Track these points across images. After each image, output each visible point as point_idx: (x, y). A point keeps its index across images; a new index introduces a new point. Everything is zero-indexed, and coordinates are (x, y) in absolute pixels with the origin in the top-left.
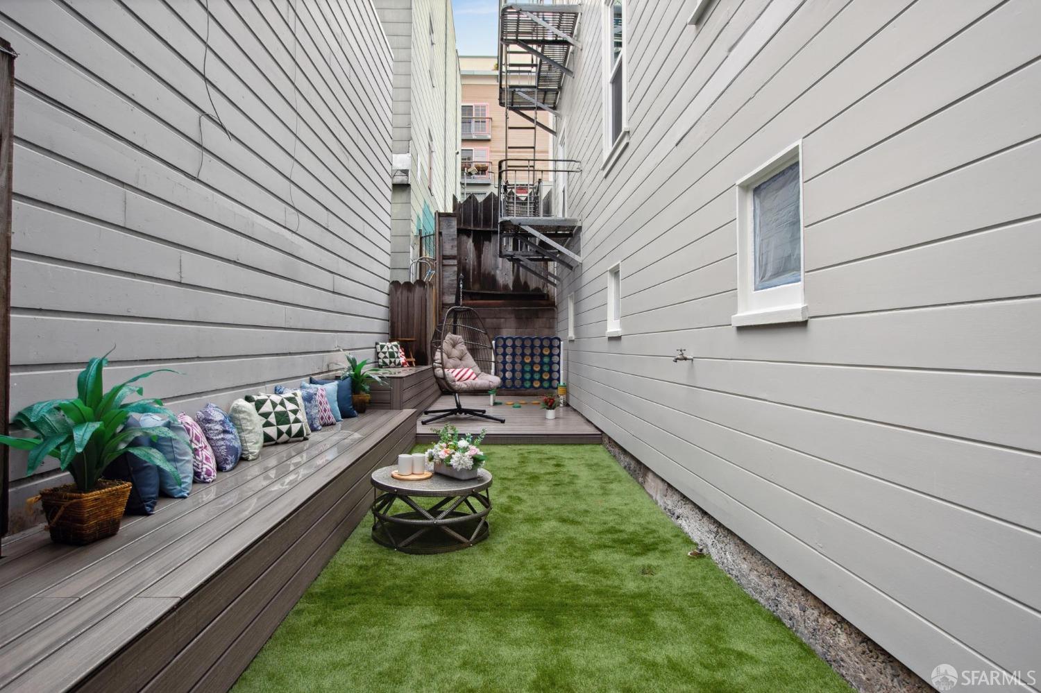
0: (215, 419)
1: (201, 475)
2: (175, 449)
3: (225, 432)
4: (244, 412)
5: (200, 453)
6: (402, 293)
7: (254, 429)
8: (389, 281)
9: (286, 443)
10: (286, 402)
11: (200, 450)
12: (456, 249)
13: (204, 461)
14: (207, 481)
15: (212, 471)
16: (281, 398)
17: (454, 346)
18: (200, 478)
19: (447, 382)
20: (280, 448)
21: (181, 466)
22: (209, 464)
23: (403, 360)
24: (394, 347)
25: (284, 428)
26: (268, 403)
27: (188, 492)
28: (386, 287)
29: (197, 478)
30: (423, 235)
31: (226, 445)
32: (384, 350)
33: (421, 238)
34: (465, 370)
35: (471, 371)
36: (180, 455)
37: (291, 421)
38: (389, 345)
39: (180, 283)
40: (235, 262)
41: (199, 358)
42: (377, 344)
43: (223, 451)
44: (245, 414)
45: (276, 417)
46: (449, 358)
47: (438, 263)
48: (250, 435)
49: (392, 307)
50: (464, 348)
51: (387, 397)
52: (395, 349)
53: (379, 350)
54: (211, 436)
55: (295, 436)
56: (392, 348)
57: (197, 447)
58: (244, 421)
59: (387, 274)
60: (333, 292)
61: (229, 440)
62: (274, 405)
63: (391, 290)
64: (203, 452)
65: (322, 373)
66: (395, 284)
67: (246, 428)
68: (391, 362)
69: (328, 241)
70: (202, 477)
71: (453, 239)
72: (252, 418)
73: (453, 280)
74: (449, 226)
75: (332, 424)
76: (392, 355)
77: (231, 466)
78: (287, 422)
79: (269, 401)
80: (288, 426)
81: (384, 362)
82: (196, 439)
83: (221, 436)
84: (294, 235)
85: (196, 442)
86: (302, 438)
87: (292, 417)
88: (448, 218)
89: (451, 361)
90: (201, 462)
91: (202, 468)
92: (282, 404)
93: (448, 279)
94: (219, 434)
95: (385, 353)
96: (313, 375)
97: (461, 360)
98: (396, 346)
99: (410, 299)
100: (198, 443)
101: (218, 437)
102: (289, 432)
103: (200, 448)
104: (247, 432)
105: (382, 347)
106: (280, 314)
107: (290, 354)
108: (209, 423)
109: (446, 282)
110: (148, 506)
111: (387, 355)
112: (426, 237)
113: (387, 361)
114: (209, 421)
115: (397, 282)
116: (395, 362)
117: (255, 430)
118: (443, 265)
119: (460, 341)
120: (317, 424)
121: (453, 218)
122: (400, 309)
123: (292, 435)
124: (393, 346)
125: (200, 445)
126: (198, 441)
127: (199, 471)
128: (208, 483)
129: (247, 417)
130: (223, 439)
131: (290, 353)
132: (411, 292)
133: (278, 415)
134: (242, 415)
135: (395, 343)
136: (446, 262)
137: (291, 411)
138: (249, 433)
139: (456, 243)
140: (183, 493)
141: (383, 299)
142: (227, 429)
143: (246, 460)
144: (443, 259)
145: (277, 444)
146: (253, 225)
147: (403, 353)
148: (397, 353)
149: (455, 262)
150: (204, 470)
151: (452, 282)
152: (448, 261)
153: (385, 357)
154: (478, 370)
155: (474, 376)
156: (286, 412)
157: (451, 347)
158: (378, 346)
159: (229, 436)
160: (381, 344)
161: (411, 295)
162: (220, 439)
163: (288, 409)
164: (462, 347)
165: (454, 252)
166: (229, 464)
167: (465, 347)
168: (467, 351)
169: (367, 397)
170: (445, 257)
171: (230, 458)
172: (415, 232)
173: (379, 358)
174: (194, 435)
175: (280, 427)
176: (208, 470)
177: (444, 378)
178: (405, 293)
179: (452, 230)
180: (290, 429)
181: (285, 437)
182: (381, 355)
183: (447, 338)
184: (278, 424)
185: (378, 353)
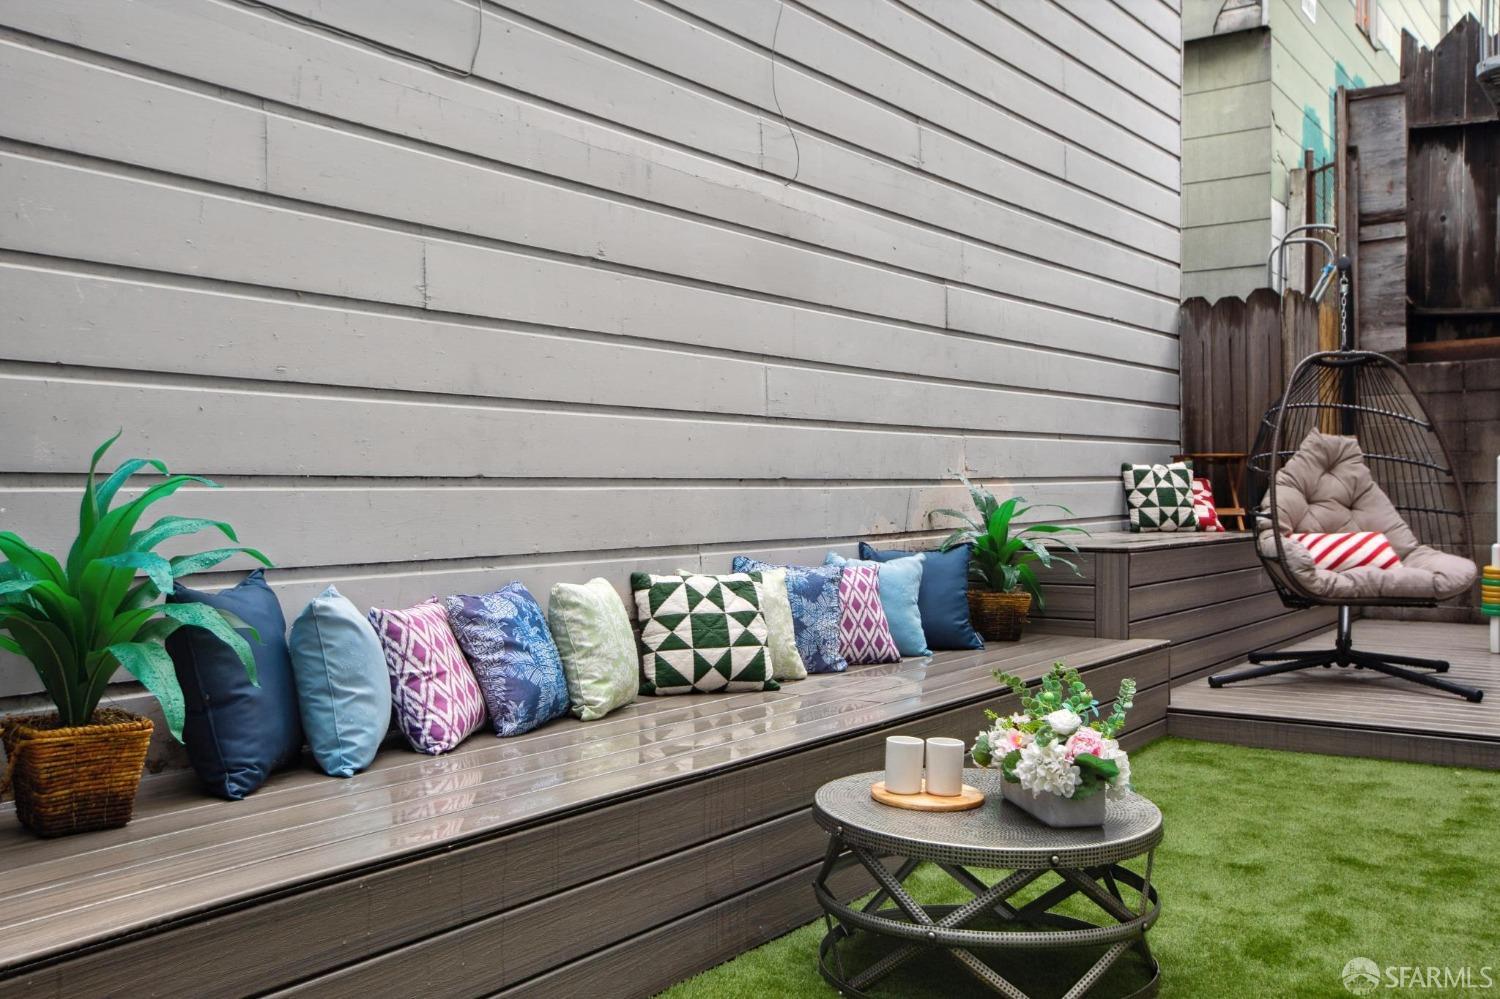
0: (489, 616)
1: (420, 735)
2: (328, 667)
3: (509, 646)
4: (575, 605)
5: (423, 686)
6: (1213, 330)
7: (597, 647)
8: (1178, 300)
9: (721, 691)
10: (725, 591)
11: (424, 678)
12: (1404, 189)
13: (431, 705)
14: (431, 749)
15: (447, 730)
16: (715, 583)
17: (1329, 467)
18: (419, 742)
19: (1286, 570)
20: (705, 704)
21: (345, 706)
22: (441, 712)
23: (1202, 511)
24: (1174, 476)
25: (713, 655)
26: (680, 594)
27: (357, 765)
28: (1168, 315)
29: (400, 740)
30: (1316, 166)
31: (508, 677)
32: (1145, 484)
33: (1311, 175)
34: (1361, 536)
35: (1380, 539)
36: (343, 682)
37: (733, 640)
38: (1161, 470)
39: (424, 309)
40: (593, 260)
41: (481, 478)
42: (1125, 467)
43: (499, 689)
44: (578, 610)
45: (694, 628)
46: (1310, 501)
47: (1344, 239)
48: (590, 659)
49: (1186, 371)
50: (1362, 471)
51: (1087, 603)
52: (1178, 482)
53: (1130, 484)
54: (476, 653)
55: (738, 678)
56: (1168, 478)
57: (415, 671)
58: (575, 627)
59: (1172, 282)
60: (948, 330)
61: (518, 667)
62: (694, 598)
63: (1182, 325)
64: (432, 685)
65: (906, 534)
66: (1195, 306)
67: (578, 643)
68: (1163, 517)
69: (922, 197)
70: (422, 740)
71: (1393, 163)
72: (596, 621)
73: (1392, 284)
74: (1381, 127)
75: (889, 660)
76: (1167, 498)
77: (515, 725)
78: (722, 640)
79: (682, 588)
80: (724, 650)
81: (1143, 517)
82: (414, 653)
83: (500, 655)
84: (792, 187)
85: (414, 660)
86: (760, 685)
87: (735, 630)
88: (1377, 103)
89: (1318, 511)
90: (423, 705)
91: (424, 720)
92: (715, 596)
93: (1378, 282)
94: (495, 649)
95: (1146, 492)
96: (873, 536)
97: (1351, 508)
98: (1182, 474)
99: (1235, 342)
100: (419, 664)
101: (490, 657)
102: (724, 666)
103: (424, 674)
104: (581, 654)
105: (1140, 476)
106: (748, 384)
107: (786, 481)
108: (475, 623)
109: (1373, 289)
110: (233, 780)
111: (1154, 497)
112: (1324, 169)
113: (1153, 513)
114: (473, 619)
115: (1201, 300)
116: (1175, 518)
117: (603, 650)
118: (1363, 243)
119: (1348, 453)
120: (832, 655)
121: (1394, 101)
122: (1208, 373)
123: (734, 674)
124: (1170, 472)
125: (426, 669)
126: (422, 659)
127: (419, 725)
128: (433, 754)
129: (580, 617)
130: (502, 662)
131: (784, 479)
132: (1238, 325)
133: (699, 622)
134: (569, 614)
135: (1181, 465)
136: (1372, 232)
137: (735, 615)
138: (585, 656)
139: (1403, 172)
140: (341, 768)
141: (1160, 350)
142: (517, 640)
143: (577, 717)
144: (1362, 224)
145: (696, 692)
146: (649, 170)
147: (1208, 494)
148: (1184, 491)
149: (1402, 229)
150: (428, 724)
151: (1390, 290)
152: (1377, 228)
153: (1148, 504)
154: (1406, 538)
155: (1388, 554)
156: (722, 617)
157: (1320, 471)
158: (1129, 474)
159: (517, 657)
160: (1136, 467)
161: (1239, 334)
162: (494, 661)
163: (729, 609)
164: (1356, 470)
165: (1399, 200)
166: (511, 721)
167: (1367, 470)
168: (1370, 482)
169: (1023, 599)
170: (1366, 220)
171: (517, 708)
172: (1296, 160)
173: (1131, 506)
174: (412, 645)
175: (703, 652)
176: (435, 725)
177: (1280, 558)
178: (1223, 328)
179: (1390, 136)
180: (727, 658)
181: (714, 678)
182: (1137, 499)
183: (1305, 445)
184: (696, 645)
185: (1128, 493)
